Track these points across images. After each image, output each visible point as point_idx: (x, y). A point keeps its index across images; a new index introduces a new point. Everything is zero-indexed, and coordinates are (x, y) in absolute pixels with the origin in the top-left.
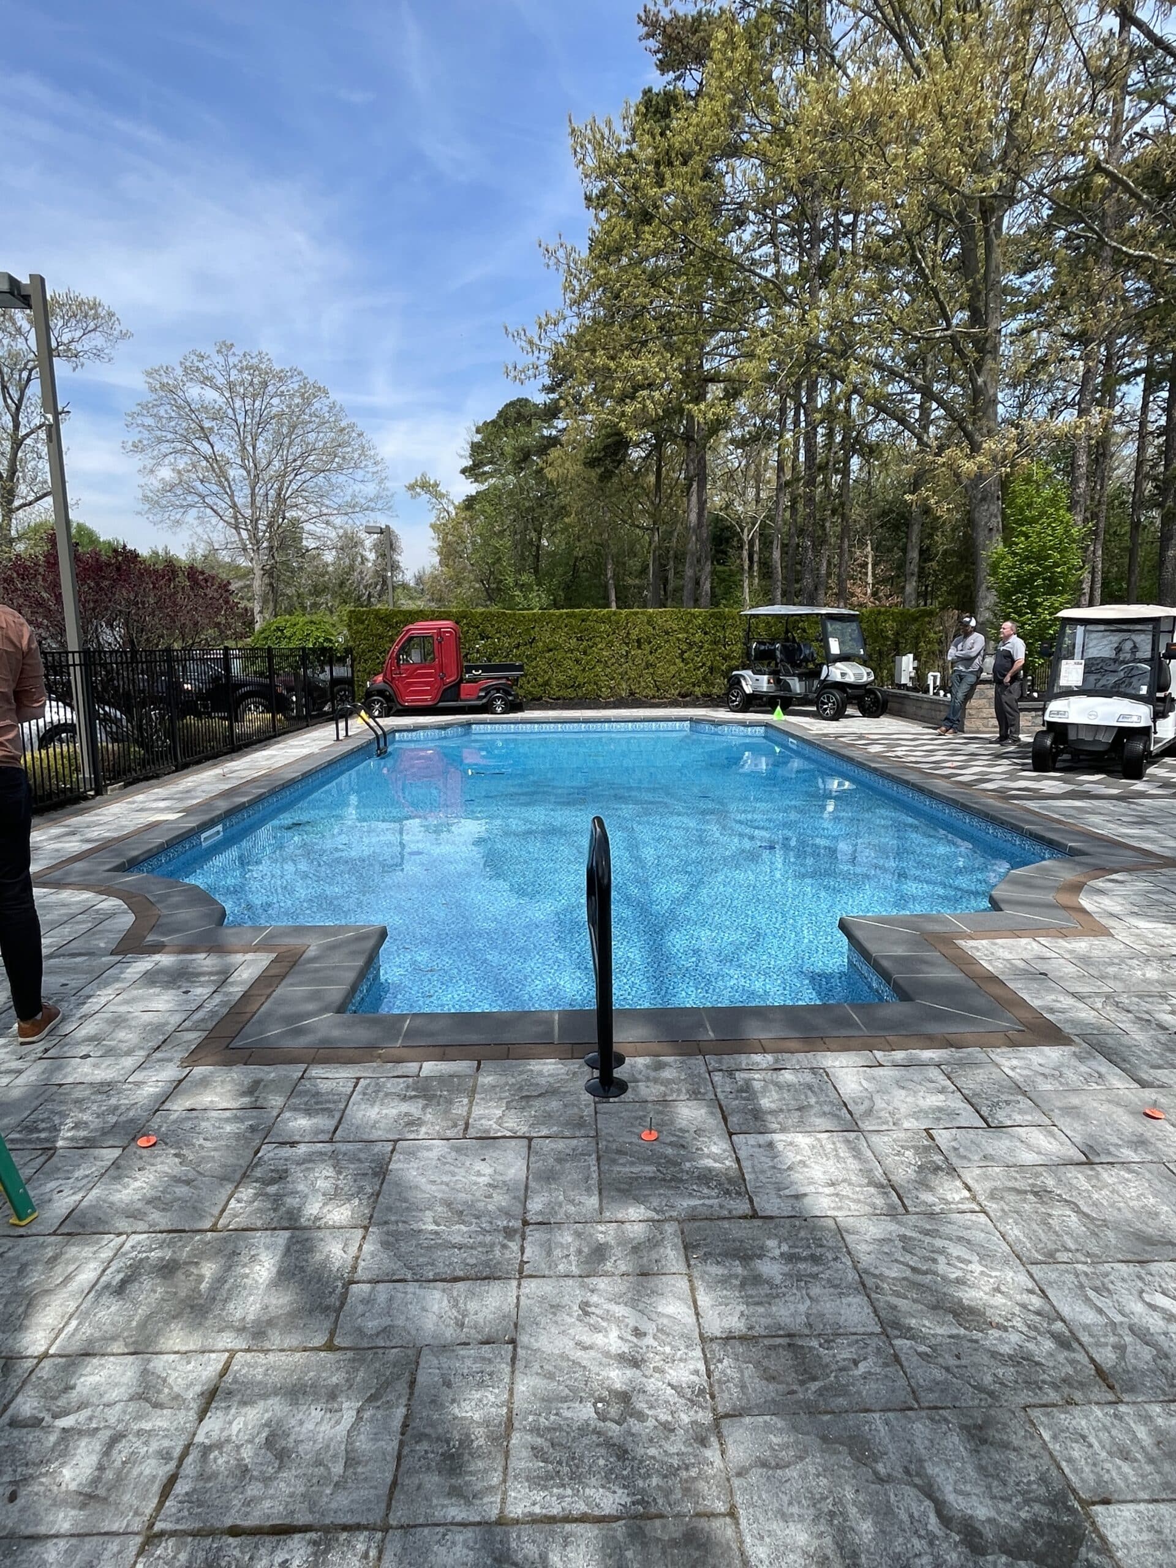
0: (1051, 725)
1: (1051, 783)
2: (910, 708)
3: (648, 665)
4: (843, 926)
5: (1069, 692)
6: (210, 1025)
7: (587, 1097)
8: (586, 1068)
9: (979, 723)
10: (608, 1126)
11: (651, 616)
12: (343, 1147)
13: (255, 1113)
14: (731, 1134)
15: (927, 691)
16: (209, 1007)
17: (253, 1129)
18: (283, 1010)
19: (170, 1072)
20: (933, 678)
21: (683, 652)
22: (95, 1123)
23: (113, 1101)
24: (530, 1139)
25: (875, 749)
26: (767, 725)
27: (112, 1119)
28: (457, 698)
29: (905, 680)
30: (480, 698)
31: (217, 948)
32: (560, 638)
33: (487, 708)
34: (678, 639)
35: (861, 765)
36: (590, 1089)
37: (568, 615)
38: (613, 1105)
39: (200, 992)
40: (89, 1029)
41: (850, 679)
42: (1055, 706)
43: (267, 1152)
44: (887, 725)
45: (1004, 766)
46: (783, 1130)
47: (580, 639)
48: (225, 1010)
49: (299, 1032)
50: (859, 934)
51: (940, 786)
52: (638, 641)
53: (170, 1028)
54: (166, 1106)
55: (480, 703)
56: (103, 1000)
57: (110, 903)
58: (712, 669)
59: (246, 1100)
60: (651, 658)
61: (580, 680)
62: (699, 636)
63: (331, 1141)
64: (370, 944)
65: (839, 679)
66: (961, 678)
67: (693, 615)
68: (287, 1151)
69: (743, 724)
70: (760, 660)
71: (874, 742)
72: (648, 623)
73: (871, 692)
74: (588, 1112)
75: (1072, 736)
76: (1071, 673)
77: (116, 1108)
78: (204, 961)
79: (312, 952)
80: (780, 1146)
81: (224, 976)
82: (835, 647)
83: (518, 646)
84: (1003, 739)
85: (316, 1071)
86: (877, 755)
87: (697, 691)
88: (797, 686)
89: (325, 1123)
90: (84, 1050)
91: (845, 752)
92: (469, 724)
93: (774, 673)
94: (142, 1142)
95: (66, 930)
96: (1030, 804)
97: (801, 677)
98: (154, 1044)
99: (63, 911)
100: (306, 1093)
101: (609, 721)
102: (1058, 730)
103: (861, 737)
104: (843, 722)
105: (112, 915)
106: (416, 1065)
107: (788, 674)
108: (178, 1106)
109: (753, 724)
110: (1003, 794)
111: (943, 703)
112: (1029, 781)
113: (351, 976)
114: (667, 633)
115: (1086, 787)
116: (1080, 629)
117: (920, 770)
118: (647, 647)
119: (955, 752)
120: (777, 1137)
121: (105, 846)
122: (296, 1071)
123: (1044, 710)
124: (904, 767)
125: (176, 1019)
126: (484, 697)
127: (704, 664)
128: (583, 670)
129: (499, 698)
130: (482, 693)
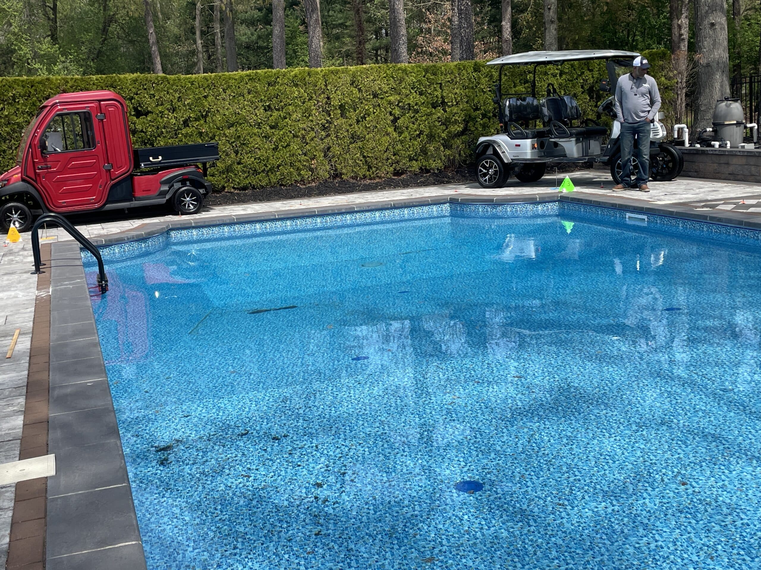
3: (354, 138)
11: (354, 75)
26: (563, 200)
28: (131, 197)
30: (163, 194)
33: (173, 207)
34: (390, 103)
37: (251, 79)
47: (268, 108)
52: (342, 107)
55: (163, 201)
60: (359, 129)
62: (414, 98)
67: (405, 71)
69: (532, 201)
72: (353, 83)
83: (186, 123)
87: (415, 166)
88: (573, 148)
92: (167, 231)
93: (536, 135)
107: (563, 135)
109: (544, 200)
114: (375, 96)
126: (166, 192)
127: (421, 132)
128: (275, 149)
129: (188, 192)
130: (165, 188)
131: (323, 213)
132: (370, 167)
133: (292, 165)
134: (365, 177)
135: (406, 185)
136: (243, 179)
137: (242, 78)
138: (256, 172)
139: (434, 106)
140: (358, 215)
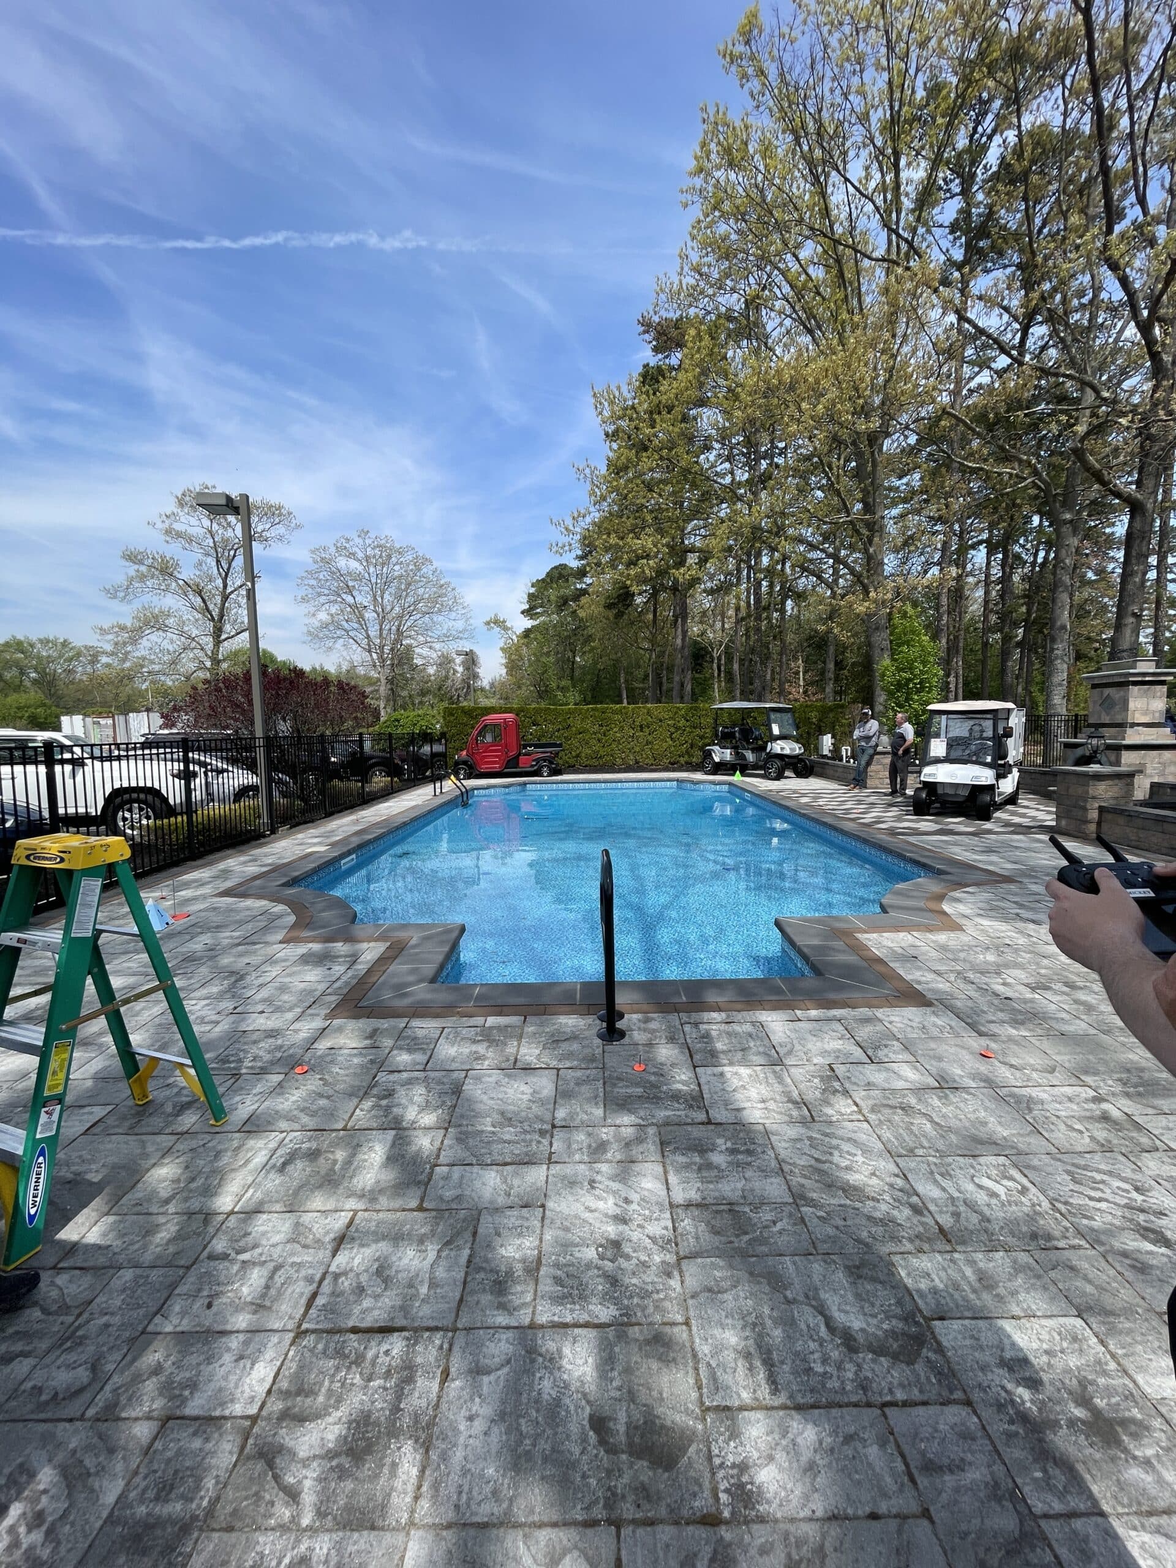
0: (925, 783)
1: (926, 824)
2: (830, 772)
3: (648, 743)
4: (777, 924)
5: (937, 761)
6: (345, 991)
7: (598, 1041)
8: (598, 1022)
9: (877, 782)
10: (611, 1061)
11: (649, 709)
12: (432, 1074)
13: (374, 1051)
14: (695, 1067)
15: (841, 760)
16: (344, 978)
17: (372, 1062)
18: (395, 980)
19: (318, 1023)
20: (845, 751)
21: (671, 734)
22: (267, 1057)
23: (279, 1042)
24: (558, 1070)
25: (804, 800)
26: (730, 784)
27: (279, 1055)
28: (517, 766)
29: (826, 752)
30: (533, 766)
31: (350, 939)
32: (587, 724)
33: (537, 773)
34: (668, 725)
35: (793, 811)
36: (601, 1036)
38: (615, 1047)
39: (338, 969)
40: (264, 993)
41: (787, 752)
42: (927, 770)
43: (382, 1077)
44: (814, 784)
45: (894, 812)
46: (731, 1064)
47: (601, 725)
48: (355, 981)
49: (405, 995)
50: (788, 930)
51: (849, 826)
52: (641, 726)
53: (318, 993)
54: (316, 1045)
55: (532, 769)
56: (274, 974)
57: (280, 908)
58: (692, 746)
59: (368, 1042)
61: (602, 753)
62: (682, 722)
63: (424, 1070)
64: (455, 934)
65: (779, 751)
66: (863, 751)
68: (394, 1077)
69: (717, 783)
70: (725, 739)
71: (804, 795)
72: (648, 714)
73: (802, 760)
74: (599, 1051)
75: (940, 791)
76: (938, 748)
77: (281, 1047)
78: (340, 947)
79: (413, 942)
80: (728, 1075)
81: (354, 959)
82: (776, 730)
84: (894, 793)
85: (416, 1023)
86: (806, 805)
88: (750, 756)
89: (421, 1058)
90: (260, 1008)
91: (783, 802)
93: (735, 748)
94: (298, 1070)
95: (250, 926)
96: (911, 839)
97: (753, 750)
98: (307, 1004)
99: (248, 913)
100: (408, 1037)
101: (621, 781)
102: (931, 787)
103: (795, 792)
104: (783, 781)
105: (280, 916)
106: (482, 1019)
108: (323, 1045)
109: (720, 783)
110: (892, 832)
111: (852, 768)
112: (912, 822)
113: (440, 958)
114: (661, 721)
115: (951, 827)
116: (944, 717)
117: (835, 816)
118: (647, 730)
119: (860, 802)
120: (726, 1069)
121: (276, 869)
122: (401, 1023)
123: (920, 772)
124: (824, 812)
125: (321, 987)
127: (686, 742)
128: (603, 747)
129: (547, 766)
130: (534, 763)
136: (586, 762)
137: (588, 709)
138: (592, 758)
139: (695, 728)
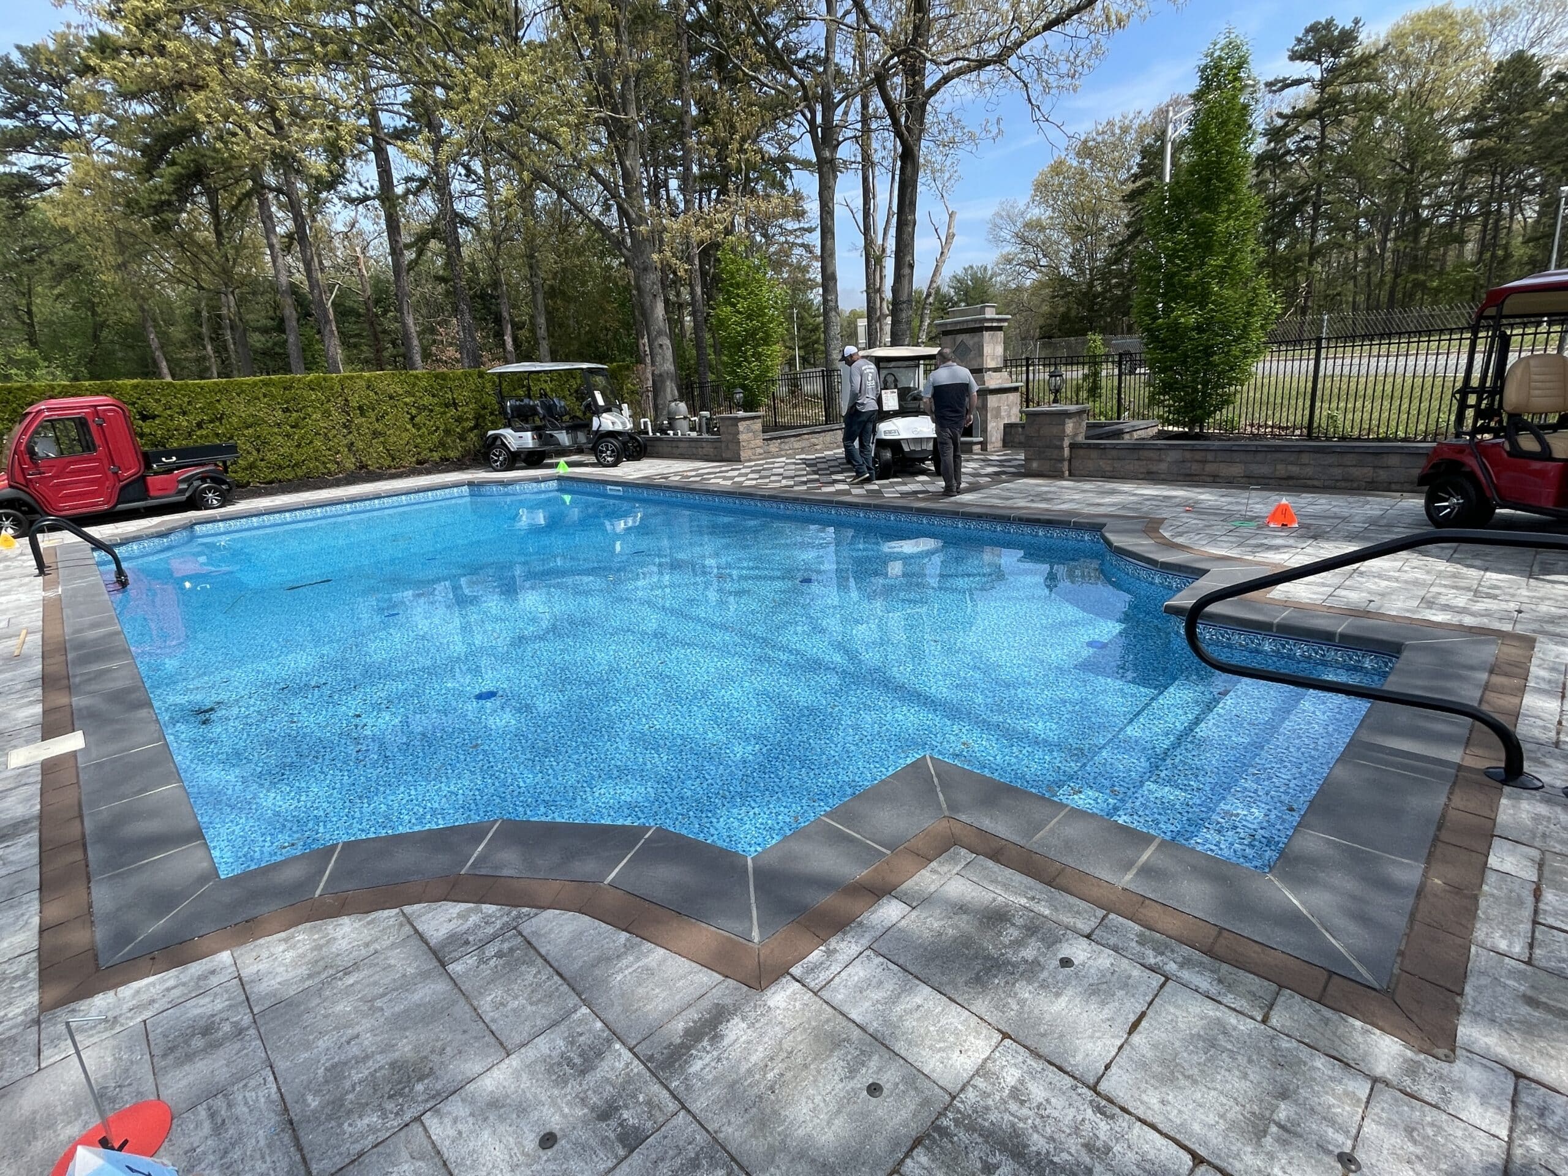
3: (376, 434)
11: (369, 380)
21: (413, 418)
26: (560, 478)
30: (183, 491)
32: (260, 409)
33: (194, 502)
34: (406, 404)
37: (265, 384)
47: (286, 410)
52: (360, 408)
55: (183, 498)
58: (447, 432)
60: (379, 427)
61: (297, 457)
62: (427, 400)
65: (611, 428)
67: (416, 377)
69: (536, 480)
70: (521, 418)
71: (702, 478)
72: (368, 387)
73: (633, 437)
82: (598, 398)
83: (200, 425)
87: (436, 456)
88: (564, 438)
92: (191, 526)
93: (538, 430)
97: (570, 430)
102: (891, 446)
107: (556, 428)
109: (545, 480)
114: (391, 398)
118: (373, 415)
126: (185, 490)
127: (438, 428)
128: (299, 446)
129: (209, 489)
130: (184, 486)
131: (352, 500)
132: (393, 459)
133: (316, 459)
134: (390, 467)
135: (429, 472)
136: (266, 474)
137: (255, 384)
138: (280, 467)
139: (447, 406)
140: (385, 500)
